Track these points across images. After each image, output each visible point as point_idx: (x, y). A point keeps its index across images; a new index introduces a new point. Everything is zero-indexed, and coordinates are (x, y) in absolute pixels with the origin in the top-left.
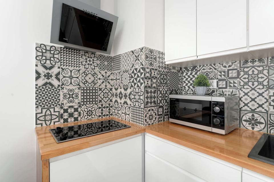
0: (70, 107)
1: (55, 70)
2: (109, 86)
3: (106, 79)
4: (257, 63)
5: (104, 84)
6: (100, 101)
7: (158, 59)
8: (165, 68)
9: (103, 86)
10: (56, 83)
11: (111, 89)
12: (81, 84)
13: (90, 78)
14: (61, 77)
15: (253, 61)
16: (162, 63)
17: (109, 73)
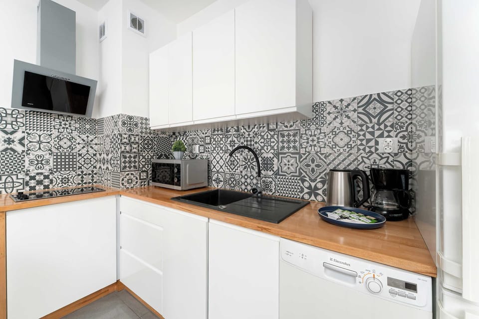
0: (38, 174)
1: (18, 135)
2: (91, 151)
3: (88, 144)
4: (220, 132)
5: (85, 149)
6: (80, 168)
7: (140, 125)
8: (150, 133)
9: (84, 151)
10: (19, 148)
11: (95, 155)
12: (54, 150)
13: (65, 143)
14: (26, 142)
15: (218, 131)
16: (146, 128)
17: (91, 137)
